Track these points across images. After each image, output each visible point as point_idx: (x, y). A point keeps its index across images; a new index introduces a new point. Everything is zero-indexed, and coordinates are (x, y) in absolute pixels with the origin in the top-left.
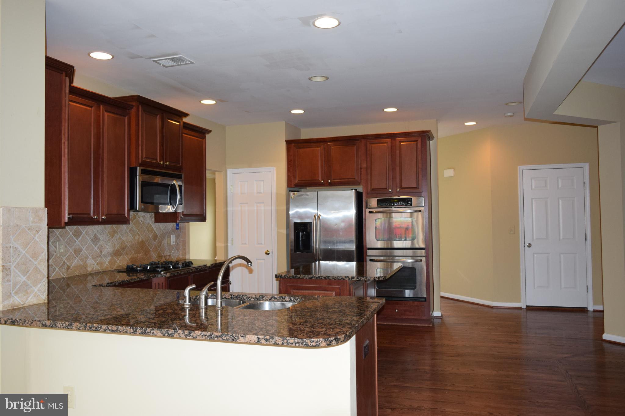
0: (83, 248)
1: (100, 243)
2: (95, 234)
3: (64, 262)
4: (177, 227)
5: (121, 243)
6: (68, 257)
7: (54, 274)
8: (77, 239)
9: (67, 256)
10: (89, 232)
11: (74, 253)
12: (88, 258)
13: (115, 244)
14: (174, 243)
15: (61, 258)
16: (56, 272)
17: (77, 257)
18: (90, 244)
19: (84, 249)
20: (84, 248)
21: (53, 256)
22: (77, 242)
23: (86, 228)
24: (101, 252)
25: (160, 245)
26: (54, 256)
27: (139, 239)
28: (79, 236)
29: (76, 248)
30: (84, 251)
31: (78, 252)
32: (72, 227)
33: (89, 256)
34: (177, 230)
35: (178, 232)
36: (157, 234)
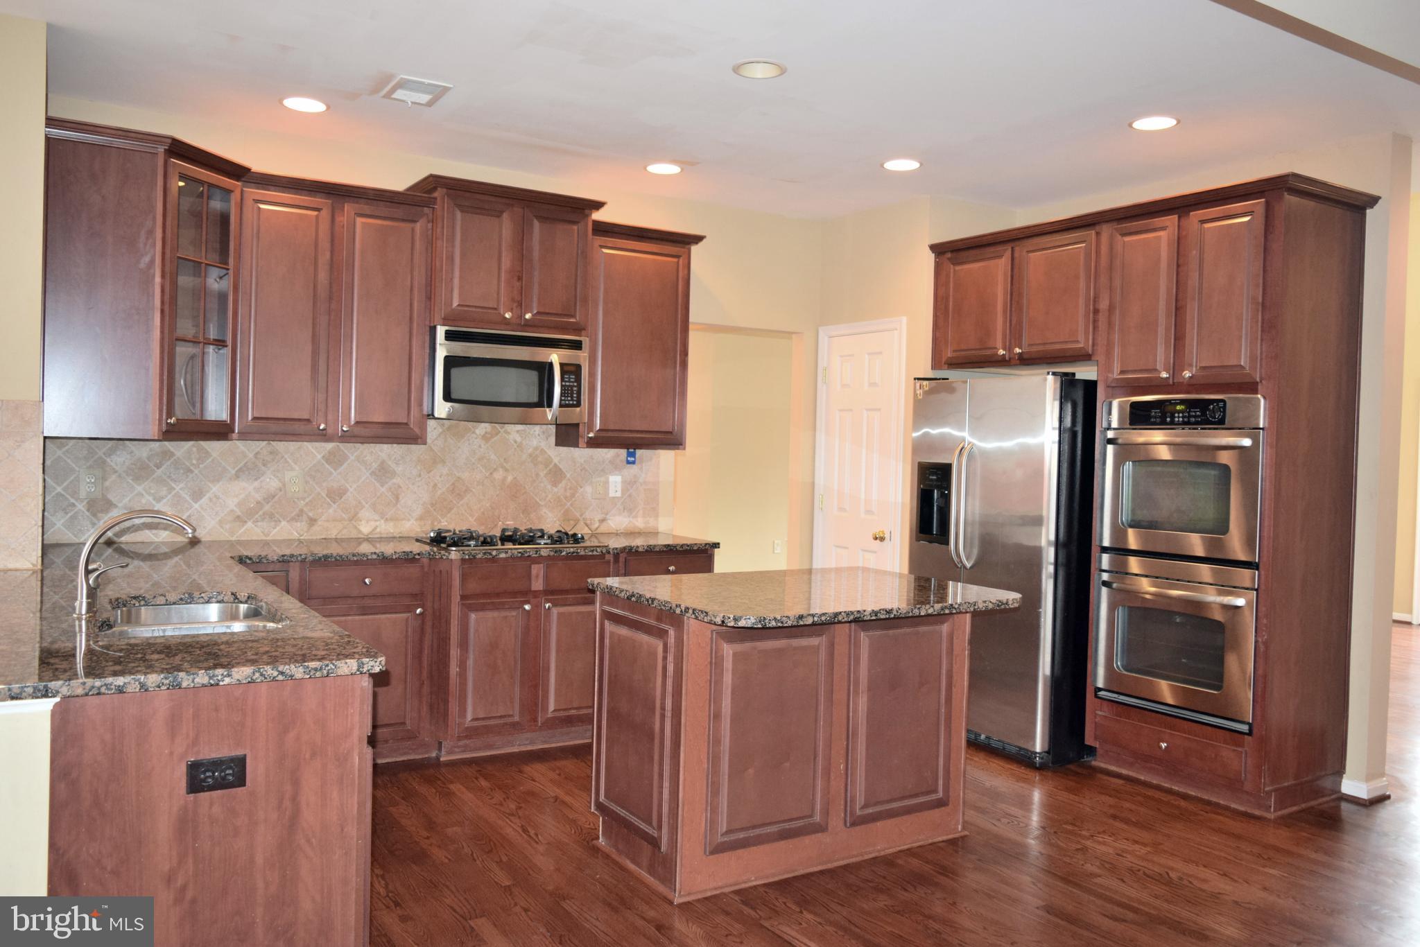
0: (348, 486)
1: (394, 481)
2: (383, 462)
3: (302, 511)
4: (631, 459)
5: (453, 484)
6: (310, 501)
7: (275, 530)
8: (335, 470)
9: (307, 500)
10: (365, 457)
11: (327, 495)
12: (362, 509)
13: (435, 485)
14: (619, 494)
15: (294, 501)
16: (281, 528)
17: (334, 503)
18: (368, 481)
19: (351, 490)
20: (351, 487)
22: (335, 474)
23: (359, 449)
24: (398, 498)
25: (573, 495)
26: (276, 497)
27: (504, 479)
28: (340, 463)
29: (332, 486)
30: (351, 493)
31: (336, 494)
32: (323, 444)
33: (364, 503)
34: (629, 465)
35: (634, 469)
36: (564, 470)
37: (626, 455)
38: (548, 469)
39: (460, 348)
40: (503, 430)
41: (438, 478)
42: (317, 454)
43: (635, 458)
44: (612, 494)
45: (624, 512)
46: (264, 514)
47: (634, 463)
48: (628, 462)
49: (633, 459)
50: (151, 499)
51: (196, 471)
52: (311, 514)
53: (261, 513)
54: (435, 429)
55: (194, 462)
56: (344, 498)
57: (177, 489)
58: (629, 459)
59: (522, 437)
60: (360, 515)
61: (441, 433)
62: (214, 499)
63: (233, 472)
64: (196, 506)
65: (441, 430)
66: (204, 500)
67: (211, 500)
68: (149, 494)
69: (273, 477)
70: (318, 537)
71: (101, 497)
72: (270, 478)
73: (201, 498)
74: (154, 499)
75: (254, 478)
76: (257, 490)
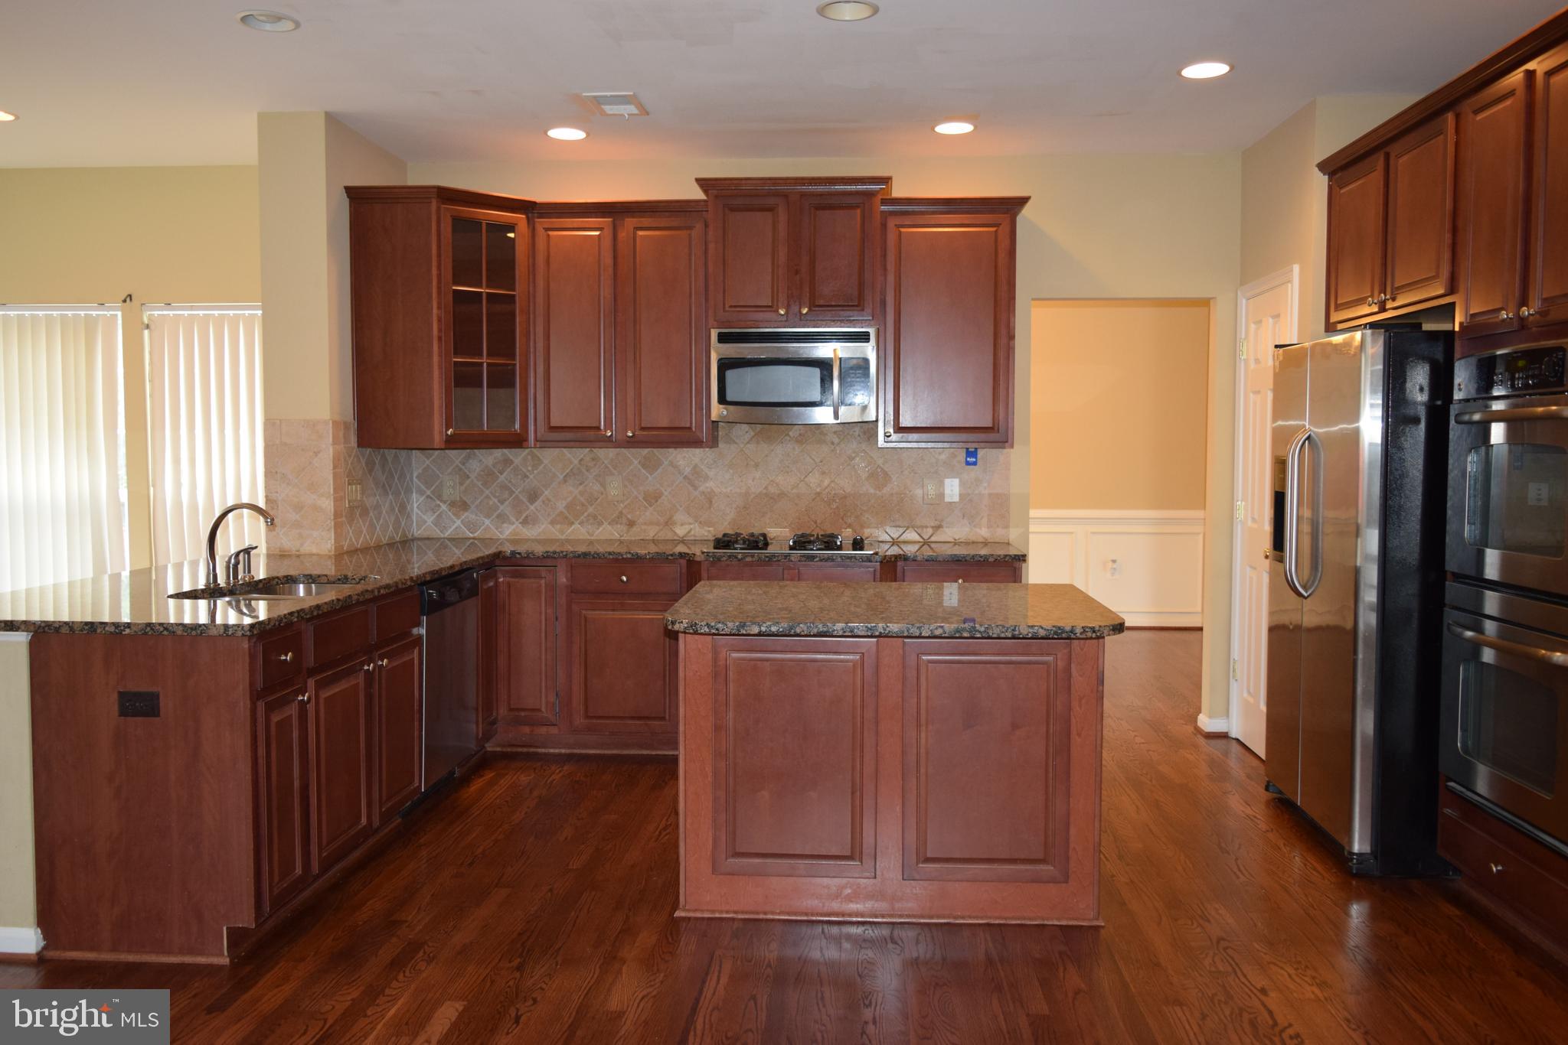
0: (663, 491)
1: (707, 485)
2: (696, 466)
3: (621, 513)
4: (972, 460)
5: (767, 487)
6: (629, 504)
7: (599, 531)
8: (651, 475)
9: (625, 504)
10: (679, 461)
11: (644, 498)
12: (677, 512)
14: (956, 498)
15: (614, 504)
16: (604, 529)
17: (651, 506)
18: (681, 485)
19: (666, 493)
20: (665, 490)
21: (597, 499)
22: (650, 478)
23: (672, 454)
24: (711, 502)
25: (900, 500)
26: (599, 500)
28: (655, 468)
29: (648, 490)
30: (666, 496)
31: (653, 498)
33: (678, 506)
34: (968, 467)
35: (973, 472)
36: (890, 473)
37: (965, 456)
38: (870, 472)
39: (733, 350)
41: (750, 481)
42: (634, 460)
43: (976, 458)
44: (947, 499)
45: (963, 518)
46: (588, 516)
47: (975, 464)
48: (968, 463)
49: (974, 460)
50: (496, 501)
51: (531, 477)
52: (629, 516)
53: (586, 514)
54: (747, 432)
55: (530, 468)
56: (659, 501)
57: (517, 492)
58: (968, 459)
59: (839, 438)
60: (675, 518)
61: (753, 437)
62: (547, 502)
63: (561, 477)
64: (532, 507)
65: (752, 434)
66: (538, 503)
67: (543, 502)
68: (495, 497)
69: (594, 481)
70: (637, 538)
71: (458, 499)
72: (593, 483)
73: (536, 501)
74: (499, 501)
75: (578, 483)
76: (582, 494)
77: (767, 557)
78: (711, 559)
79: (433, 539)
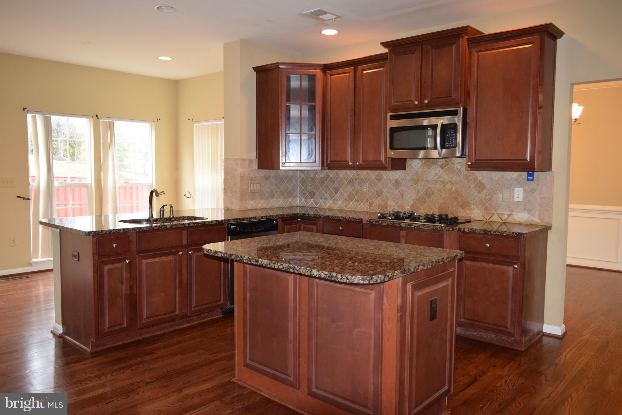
0: (384, 190)
1: (401, 188)
2: (397, 178)
3: (367, 199)
4: (531, 178)
5: (426, 190)
7: (359, 207)
8: (379, 183)
9: (369, 195)
10: (390, 177)
11: (376, 193)
12: (389, 200)
13: (418, 191)
14: (521, 199)
15: (365, 196)
16: (361, 206)
17: (379, 197)
18: (391, 188)
19: (385, 191)
20: (385, 190)
21: (359, 193)
22: (379, 184)
23: (387, 173)
24: (403, 196)
25: (490, 199)
28: (381, 180)
29: (378, 190)
30: (385, 193)
31: (379, 193)
32: (375, 171)
33: (389, 198)
34: (529, 182)
35: (532, 184)
36: (485, 184)
37: (527, 176)
38: (475, 183)
39: (396, 123)
40: (451, 162)
41: (420, 187)
42: (373, 176)
43: (533, 177)
44: (516, 199)
45: (525, 211)
46: (355, 200)
47: (532, 180)
48: (528, 180)
49: (532, 178)
50: (324, 192)
51: (336, 182)
52: (370, 201)
54: (419, 163)
55: (335, 179)
56: (382, 195)
57: (331, 189)
58: (528, 178)
59: (461, 166)
60: (388, 203)
61: (421, 165)
62: (341, 193)
63: (346, 183)
64: (336, 196)
65: (421, 164)
66: (338, 194)
67: (340, 193)
68: (324, 191)
69: (358, 185)
70: (373, 211)
71: (312, 191)
72: (357, 186)
73: (337, 193)
74: (325, 192)
75: (352, 185)
76: (353, 190)
77: (391, 223)
78: (369, 223)
79: (304, 207)
